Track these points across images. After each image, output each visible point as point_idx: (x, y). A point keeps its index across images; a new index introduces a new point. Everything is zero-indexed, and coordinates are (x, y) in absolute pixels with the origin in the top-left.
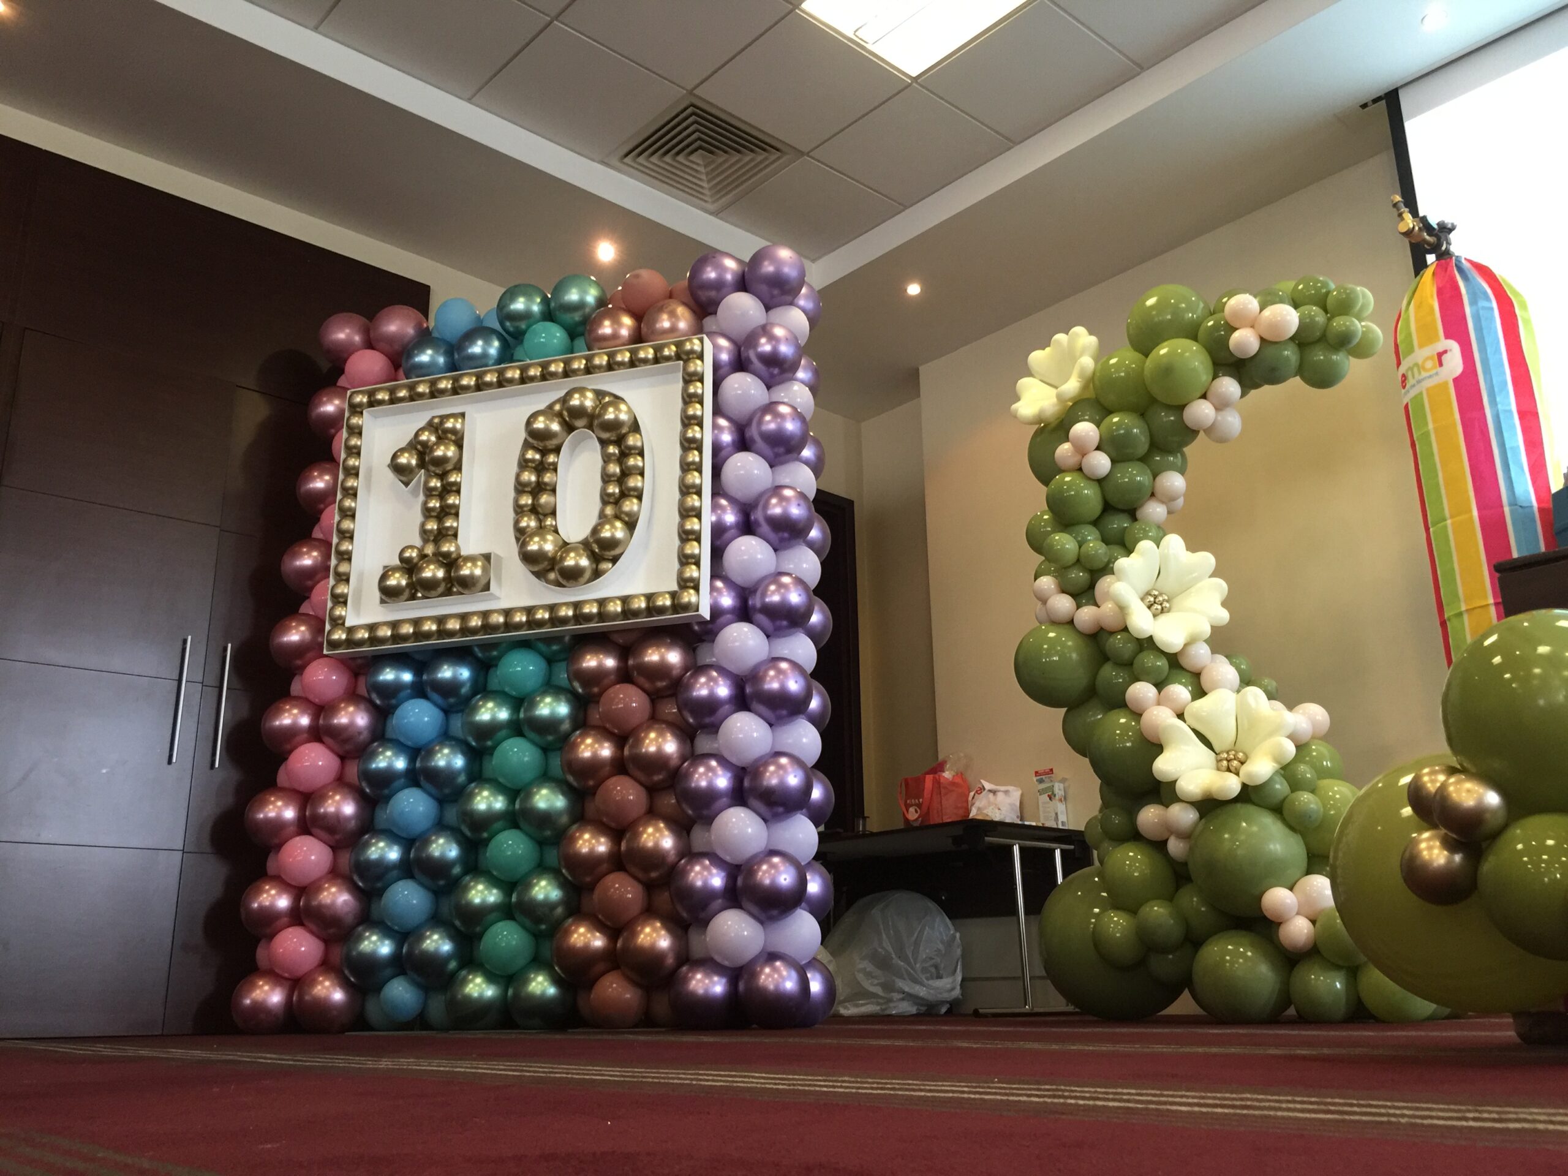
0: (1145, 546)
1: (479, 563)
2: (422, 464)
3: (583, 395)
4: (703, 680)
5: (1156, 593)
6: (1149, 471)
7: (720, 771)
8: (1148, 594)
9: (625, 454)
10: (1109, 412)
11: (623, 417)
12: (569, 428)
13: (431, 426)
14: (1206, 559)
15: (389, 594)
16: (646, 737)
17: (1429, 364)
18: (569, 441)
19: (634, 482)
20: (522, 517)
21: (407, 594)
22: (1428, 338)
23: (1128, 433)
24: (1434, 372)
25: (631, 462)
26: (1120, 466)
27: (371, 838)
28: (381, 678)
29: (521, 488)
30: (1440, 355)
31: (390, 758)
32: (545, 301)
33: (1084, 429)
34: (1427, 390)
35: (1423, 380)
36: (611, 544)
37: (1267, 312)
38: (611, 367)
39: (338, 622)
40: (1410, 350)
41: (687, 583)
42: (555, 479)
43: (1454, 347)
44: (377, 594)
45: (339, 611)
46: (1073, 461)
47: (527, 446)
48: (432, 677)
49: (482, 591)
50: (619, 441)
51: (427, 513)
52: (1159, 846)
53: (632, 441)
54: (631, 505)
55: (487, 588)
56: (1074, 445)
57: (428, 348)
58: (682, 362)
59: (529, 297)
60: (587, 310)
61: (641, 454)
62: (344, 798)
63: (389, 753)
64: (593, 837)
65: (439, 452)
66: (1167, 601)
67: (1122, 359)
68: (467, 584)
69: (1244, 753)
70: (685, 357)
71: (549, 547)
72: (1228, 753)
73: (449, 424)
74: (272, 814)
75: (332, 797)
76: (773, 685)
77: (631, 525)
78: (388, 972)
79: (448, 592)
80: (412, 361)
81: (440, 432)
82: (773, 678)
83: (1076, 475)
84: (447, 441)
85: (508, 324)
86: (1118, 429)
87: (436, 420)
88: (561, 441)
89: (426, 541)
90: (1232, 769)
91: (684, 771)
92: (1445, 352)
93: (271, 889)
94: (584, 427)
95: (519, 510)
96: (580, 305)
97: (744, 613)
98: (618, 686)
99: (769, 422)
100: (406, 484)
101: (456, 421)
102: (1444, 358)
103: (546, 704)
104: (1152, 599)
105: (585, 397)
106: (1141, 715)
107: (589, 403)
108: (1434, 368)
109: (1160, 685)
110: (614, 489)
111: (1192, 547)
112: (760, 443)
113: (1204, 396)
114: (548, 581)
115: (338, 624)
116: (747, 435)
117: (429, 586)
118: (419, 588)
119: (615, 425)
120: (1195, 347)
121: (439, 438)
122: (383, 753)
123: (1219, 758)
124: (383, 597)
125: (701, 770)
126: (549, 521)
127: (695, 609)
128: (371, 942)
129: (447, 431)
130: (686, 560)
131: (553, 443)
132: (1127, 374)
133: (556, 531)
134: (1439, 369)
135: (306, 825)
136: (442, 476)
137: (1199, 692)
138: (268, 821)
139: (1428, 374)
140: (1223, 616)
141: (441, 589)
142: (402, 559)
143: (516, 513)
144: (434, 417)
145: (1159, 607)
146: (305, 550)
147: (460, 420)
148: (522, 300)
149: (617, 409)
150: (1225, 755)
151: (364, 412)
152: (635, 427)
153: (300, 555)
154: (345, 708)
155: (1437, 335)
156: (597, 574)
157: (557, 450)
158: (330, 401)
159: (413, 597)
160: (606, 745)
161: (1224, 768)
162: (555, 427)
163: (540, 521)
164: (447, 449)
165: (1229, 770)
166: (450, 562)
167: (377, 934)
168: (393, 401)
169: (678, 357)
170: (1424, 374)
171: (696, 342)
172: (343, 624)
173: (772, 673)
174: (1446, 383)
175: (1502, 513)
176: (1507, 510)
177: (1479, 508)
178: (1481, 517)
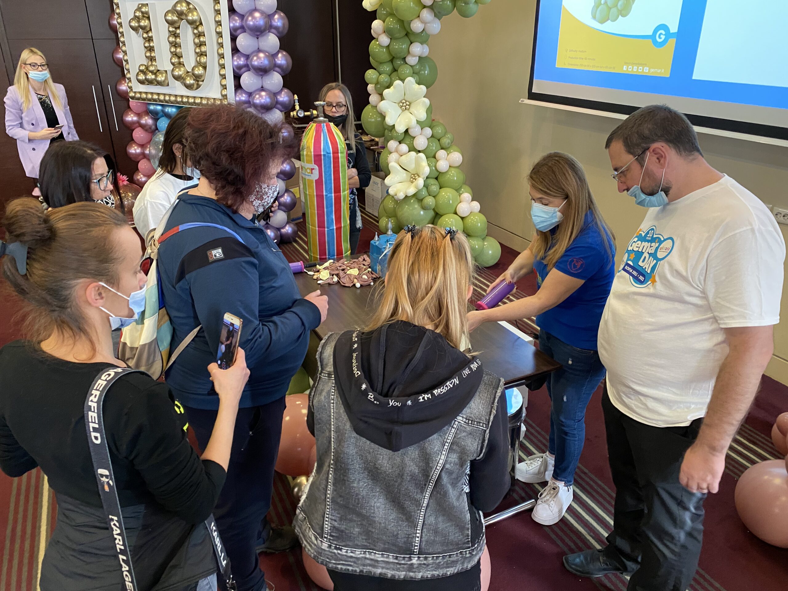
0: (397, 83)
1: (164, 75)
3: (181, 5)
5: (404, 101)
6: (409, 41)
8: (400, 102)
11: (195, 18)
12: (181, 19)
15: (140, 82)
17: (308, 171)
19: (203, 48)
20: (173, 57)
23: (394, 27)
24: (310, 174)
25: (202, 39)
26: (394, 40)
28: (151, 108)
30: (312, 169)
33: (377, 25)
34: (307, 180)
35: (307, 175)
36: (198, 76)
39: (131, 89)
41: (224, 97)
42: (180, 41)
43: (316, 167)
45: (130, 84)
48: (165, 110)
50: (197, 28)
51: (146, 48)
53: (201, 29)
54: (203, 59)
55: (168, 85)
56: (373, 29)
61: (204, 35)
65: (142, 24)
66: (408, 105)
69: (419, 176)
71: (182, 73)
73: (143, 10)
74: (133, 151)
77: (205, 67)
84: (144, 18)
86: (390, 25)
87: (140, 6)
92: (314, 169)
97: (250, 104)
101: (146, 8)
102: (313, 171)
106: (391, 154)
107: (184, 8)
109: (401, 142)
110: (198, 50)
113: (418, 17)
129: (143, 13)
130: (223, 87)
131: (176, 25)
135: (145, 156)
136: (147, 33)
138: (133, 154)
140: (423, 117)
142: (140, 70)
145: (404, 108)
149: (193, 14)
150: (413, 176)
152: (201, 23)
154: (144, 117)
156: (199, 86)
157: (179, 28)
161: (412, 181)
162: (175, 18)
163: (179, 59)
164: (145, 22)
166: (156, 74)
170: (307, 173)
175: (325, 230)
176: (326, 229)
177: (318, 227)
178: (318, 230)
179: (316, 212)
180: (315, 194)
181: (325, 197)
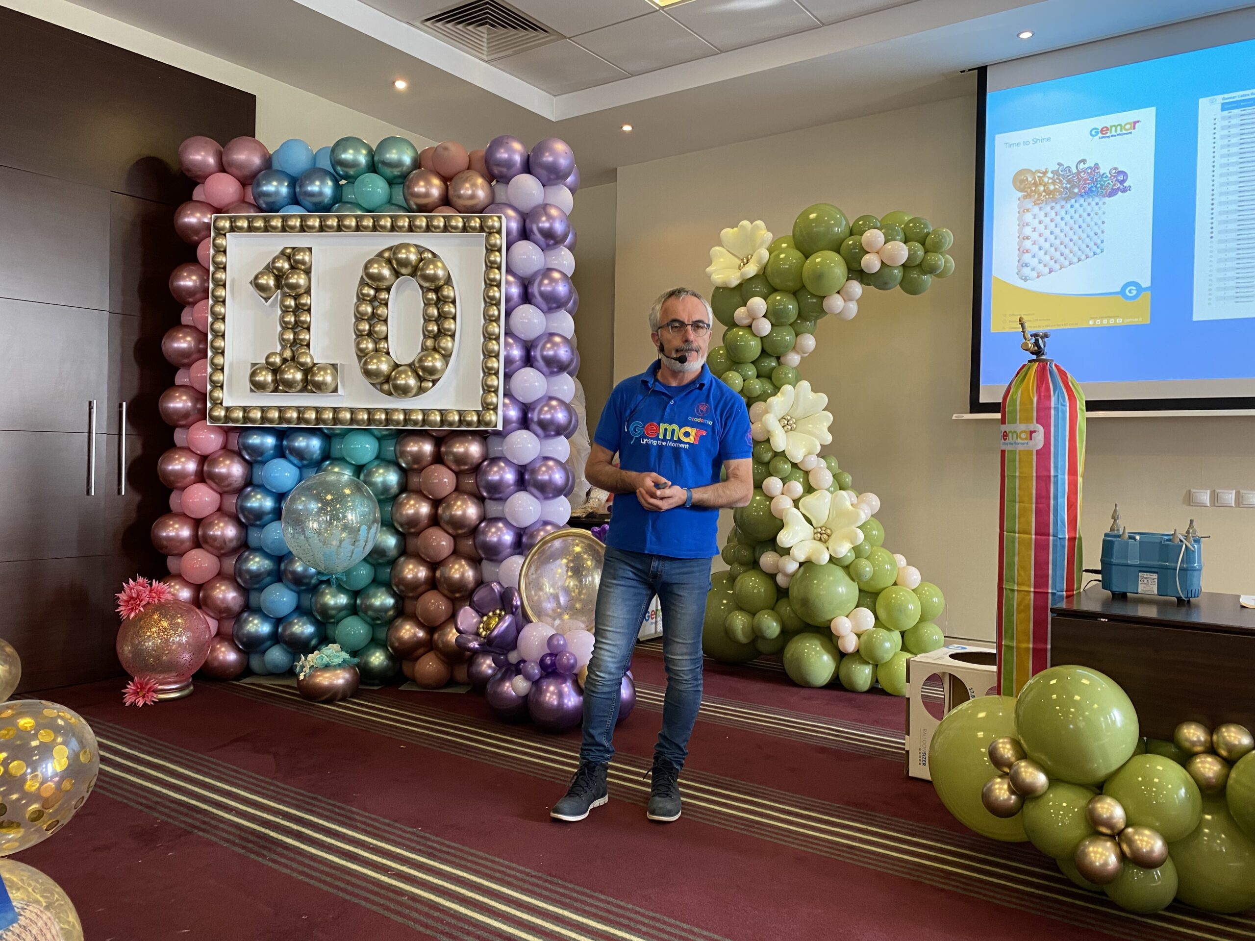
0: (787, 388)
1: (329, 371)
2: (278, 286)
3: (408, 251)
4: (495, 469)
5: (789, 418)
6: (793, 332)
7: (505, 530)
8: (783, 418)
9: (441, 301)
10: (775, 290)
11: (440, 273)
12: (397, 274)
13: (285, 255)
14: (823, 399)
15: (258, 386)
16: (455, 504)
17: (1023, 436)
18: (397, 284)
19: (449, 325)
20: (363, 340)
21: (272, 387)
22: (1027, 420)
23: (786, 308)
24: (1026, 441)
25: (446, 309)
26: (776, 328)
27: (250, 555)
28: (250, 441)
29: (360, 317)
30: (1031, 433)
31: (260, 499)
32: (371, 154)
33: (758, 304)
34: (1019, 451)
35: (1019, 444)
36: (432, 371)
37: (889, 246)
38: (428, 228)
39: (217, 403)
40: (1014, 421)
41: (487, 406)
42: (386, 311)
43: (1040, 429)
44: (248, 385)
45: (218, 394)
46: (746, 322)
47: (363, 283)
48: (291, 444)
49: (333, 392)
50: (437, 290)
51: (285, 326)
52: (772, 577)
53: (447, 292)
54: (447, 343)
55: (335, 390)
56: (748, 311)
57: (274, 180)
58: (485, 234)
59: (357, 150)
60: (405, 168)
61: (454, 302)
62: (226, 525)
63: (259, 496)
64: (415, 567)
65: (293, 280)
66: (795, 423)
67: (789, 256)
68: (319, 387)
69: (831, 530)
70: (487, 230)
71: (384, 367)
72: (821, 528)
73: (299, 257)
74: (172, 534)
75: (218, 524)
76: (543, 476)
77: (446, 357)
78: (268, 643)
79: (304, 389)
80: (260, 189)
81: (292, 261)
82: (544, 472)
83: (747, 331)
84: (298, 271)
85: (339, 168)
86: (779, 305)
87: (289, 251)
88: (391, 283)
89: (284, 347)
90: (823, 539)
91: (481, 530)
92: (1035, 431)
93: (175, 585)
94: (408, 275)
95: (359, 335)
96: (399, 164)
97: (525, 423)
98: (433, 467)
99: (546, 285)
100: (266, 299)
101: (305, 254)
102: (1034, 435)
103: (380, 474)
104: (786, 422)
105: (410, 252)
106: (772, 498)
107: (413, 257)
108: (1026, 439)
109: (784, 480)
110: (434, 328)
111: (814, 390)
112: (539, 299)
113: (838, 292)
114: (382, 391)
115: (217, 404)
116: (530, 290)
117: (289, 385)
118: (281, 385)
119: (433, 279)
120: (836, 257)
121: (292, 267)
122: (255, 496)
123: (815, 531)
124: (252, 387)
125: (493, 530)
126: (383, 345)
127: (494, 425)
128: (254, 624)
129: (297, 262)
130: (488, 389)
131: (383, 285)
132: (790, 266)
133: (388, 353)
134: (1029, 441)
135: (198, 542)
136: (296, 298)
137: (809, 489)
138: (169, 539)
139: (1022, 442)
140: (829, 438)
141: (299, 388)
142: (268, 363)
143: (357, 336)
144: (286, 248)
145: (789, 427)
146: (181, 335)
147: (307, 253)
148: (351, 151)
149: (436, 267)
150: (820, 530)
151: (227, 234)
152: (448, 281)
153: (178, 339)
154: (223, 462)
155: (1032, 419)
156: (421, 390)
157: (388, 290)
158: (192, 214)
159: (276, 390)
160: (424, 504)
161: (818, 539)
162: (386, 272)
163: (376, 343)
164: (299, 277)
165: (820, 540)
166: (308, 371)
167: (258, 619)
168: (251, 229)
169: (482, 229)
170: (1019, 441)
171: (496, 219)
172: (221, 403)
173: (544, 469)
174: (1032, 451)
175: (1048, 540)
176: (1051, 538)
177: (1036, 534)
178: (1036, 539)
179: (1034, 506)
180: (1034, 474)
181: (1052, 479)
